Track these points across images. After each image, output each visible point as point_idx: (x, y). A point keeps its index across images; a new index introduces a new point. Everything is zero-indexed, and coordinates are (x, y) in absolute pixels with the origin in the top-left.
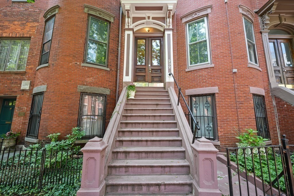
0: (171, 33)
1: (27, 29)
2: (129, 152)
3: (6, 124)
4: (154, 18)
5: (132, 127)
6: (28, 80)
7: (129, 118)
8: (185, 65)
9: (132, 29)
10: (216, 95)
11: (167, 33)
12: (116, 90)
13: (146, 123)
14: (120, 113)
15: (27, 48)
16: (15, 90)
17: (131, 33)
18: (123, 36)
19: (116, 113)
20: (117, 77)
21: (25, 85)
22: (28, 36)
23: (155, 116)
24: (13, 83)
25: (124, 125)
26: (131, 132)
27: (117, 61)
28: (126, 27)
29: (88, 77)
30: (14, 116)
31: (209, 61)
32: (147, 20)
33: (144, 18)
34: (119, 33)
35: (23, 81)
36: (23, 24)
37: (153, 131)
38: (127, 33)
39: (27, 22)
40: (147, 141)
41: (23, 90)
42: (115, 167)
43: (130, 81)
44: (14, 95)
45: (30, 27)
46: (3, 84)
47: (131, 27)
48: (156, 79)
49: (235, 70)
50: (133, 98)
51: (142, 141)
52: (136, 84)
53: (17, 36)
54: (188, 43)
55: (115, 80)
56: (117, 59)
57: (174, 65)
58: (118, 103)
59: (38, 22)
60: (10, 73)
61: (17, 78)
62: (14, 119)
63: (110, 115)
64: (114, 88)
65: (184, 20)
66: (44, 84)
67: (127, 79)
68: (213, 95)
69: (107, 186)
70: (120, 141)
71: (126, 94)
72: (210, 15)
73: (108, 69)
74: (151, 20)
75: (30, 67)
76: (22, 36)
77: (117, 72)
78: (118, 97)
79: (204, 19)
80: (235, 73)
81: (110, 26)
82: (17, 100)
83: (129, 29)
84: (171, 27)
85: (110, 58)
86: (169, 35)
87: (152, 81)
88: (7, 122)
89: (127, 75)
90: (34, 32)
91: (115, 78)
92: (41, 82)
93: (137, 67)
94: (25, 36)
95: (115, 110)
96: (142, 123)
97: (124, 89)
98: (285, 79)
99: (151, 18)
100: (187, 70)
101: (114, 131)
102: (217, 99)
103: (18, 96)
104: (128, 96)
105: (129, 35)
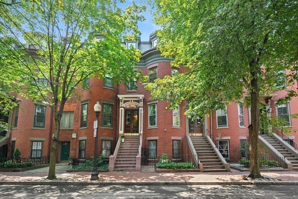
0: (142, 109)
1: (72, 107)
2: (121, 160)
3: (65, 154)
4: (134, 101)
5: (122, 153)
6: (75, 133)
7: (121, 150)
8: (147, 126)
9: (124, 107)
10: (158, 140)
11: (140, 109)
12: (116, 138)
13: (127, 152)
14: (118, 148)
15: (72, 118)
16: (70, 138)
17: (123, 109)
18: (119, 111)
19: (116, 149)
20: (116, 132)
21: (74, 136)
22: (73, 111)
23: (131, 149)
24: (68, 135)
25: (119, 153)
26: (122, 155)
27: (116, 124)
28: (120, 106)
29: (104, 133)
30: (70, 150)
31: (156, 125)
32: (130, 102)
33: (129, 101)
34: (117, 109)
35: (73, 134)
36: (69, 104)
37: (129, 155)
38: (121, 109)
39: (71, 103)
40: (126, 157)
41: (73, 138)
42: (117, 163)
43: (122, 133)
44: (69, 140)
45: (73, 106)
46: (63, 135)
47: (123, 106)
48: (135, 132)
49: (165, 130)
50: (124, 142)
51: (125, 157)
52: (125, 134)
53: (67, 111)
54: (149, 116)
55: (115, 133)
56: (116, 122)
57: (143, 125)
58: (117, 144)
59: (77, 103)
60: (66, 130)
61: (69, 132)
62: (70, 151)
63: (114, 149)
64: (115, 137)
65: (148, 104)
66: (85, 136)
67: (121, 132)
68: (156, 140)
69: (115, 167)
70: (118, 157)
71: (120, 140)
72: (158, 103)
73: (112, 128)
74: (132, 102)
75: (75, 126)
76: (69, 111)
77: (116, 129)
78: (117, 141)
79: (155, 105)
80: (165, 131)
81: (113, 107)
82: (71, 142)
83: (122, 107)
84: (142, 106)
85: (113, 123)
86: (141, 110)
87: (133, 132)
88: (65, 153)
89: (121, 130)
90: (75, 108)
91: (115, 132)
92: (84, 135)
93: (126, 125)
94: (71, 111)
95: (116, 147)
96: (126, 152)
97: (120, 138)
98: (196, 131)
99: (132, 101)
100: (148, 128)
101: (116, 154)
102: (158, 142)
103: (71, 141)
104: (121, 141)
105: (122, 110)
